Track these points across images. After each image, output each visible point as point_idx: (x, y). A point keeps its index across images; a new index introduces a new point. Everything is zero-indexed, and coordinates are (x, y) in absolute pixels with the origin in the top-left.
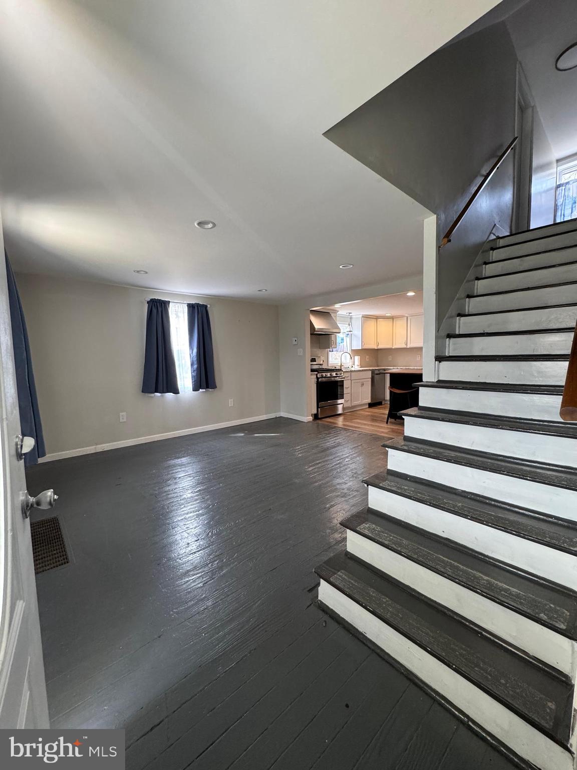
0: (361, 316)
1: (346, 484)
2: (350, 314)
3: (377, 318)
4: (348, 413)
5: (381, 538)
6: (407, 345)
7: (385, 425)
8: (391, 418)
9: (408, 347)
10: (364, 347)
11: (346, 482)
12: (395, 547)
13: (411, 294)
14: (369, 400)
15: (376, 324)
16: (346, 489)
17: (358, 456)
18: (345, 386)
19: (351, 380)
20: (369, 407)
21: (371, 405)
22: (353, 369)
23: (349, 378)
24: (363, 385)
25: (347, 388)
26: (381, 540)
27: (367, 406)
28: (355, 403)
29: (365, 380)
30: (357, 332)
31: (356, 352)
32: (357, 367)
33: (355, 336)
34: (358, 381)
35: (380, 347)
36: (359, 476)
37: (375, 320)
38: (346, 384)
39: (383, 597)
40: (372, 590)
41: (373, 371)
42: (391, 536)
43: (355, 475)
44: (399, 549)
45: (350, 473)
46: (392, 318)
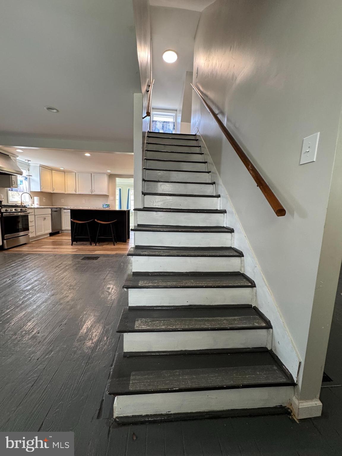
0: (39, 165)
1: (67, 296)
2: (29, 162)
3: (51, 169)
4: (34, 242)
5: (158, 326)
6: (76, 192)
7: (71, 247)
8: (74, 241)
9: (77, 193)
10: (42, 191)
11: (67, 295)
12: (171, 328)
13: (88, 155)
14: (50, 231)
15: (51, 173)
16: (70, 301)
17: (64, 272)
18: (30, 220)
19: (35, 215)
20: (50, 236)
21: (51, 234)
22: (33, 207)
23: (33, 213)
24: (45, 219)
25: (31, 222)
26: (158, 328)
27: (49, 236)
28: (39, 234)
29: (46, 215)
30: (36, 177)
31: (34, 194)
32: (36, 205)
33: (33, 180)
34: (41, 216)
35: (55, 192)
36: (75, 287)
37: (51, 171)
38: (31, 218)
39: (174, 371)
40: (164, 371)
41: (52, 208)
42: (161, 321)
43: (71, 287)
44: (174, 327)
45: (66, 287)
46: (64, 172)
